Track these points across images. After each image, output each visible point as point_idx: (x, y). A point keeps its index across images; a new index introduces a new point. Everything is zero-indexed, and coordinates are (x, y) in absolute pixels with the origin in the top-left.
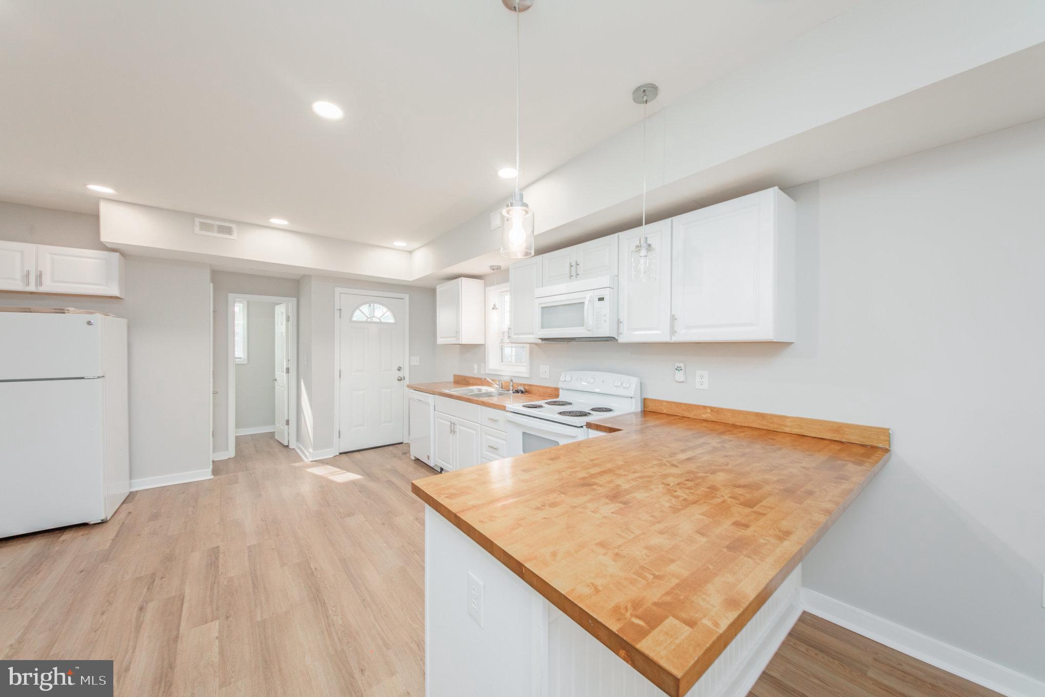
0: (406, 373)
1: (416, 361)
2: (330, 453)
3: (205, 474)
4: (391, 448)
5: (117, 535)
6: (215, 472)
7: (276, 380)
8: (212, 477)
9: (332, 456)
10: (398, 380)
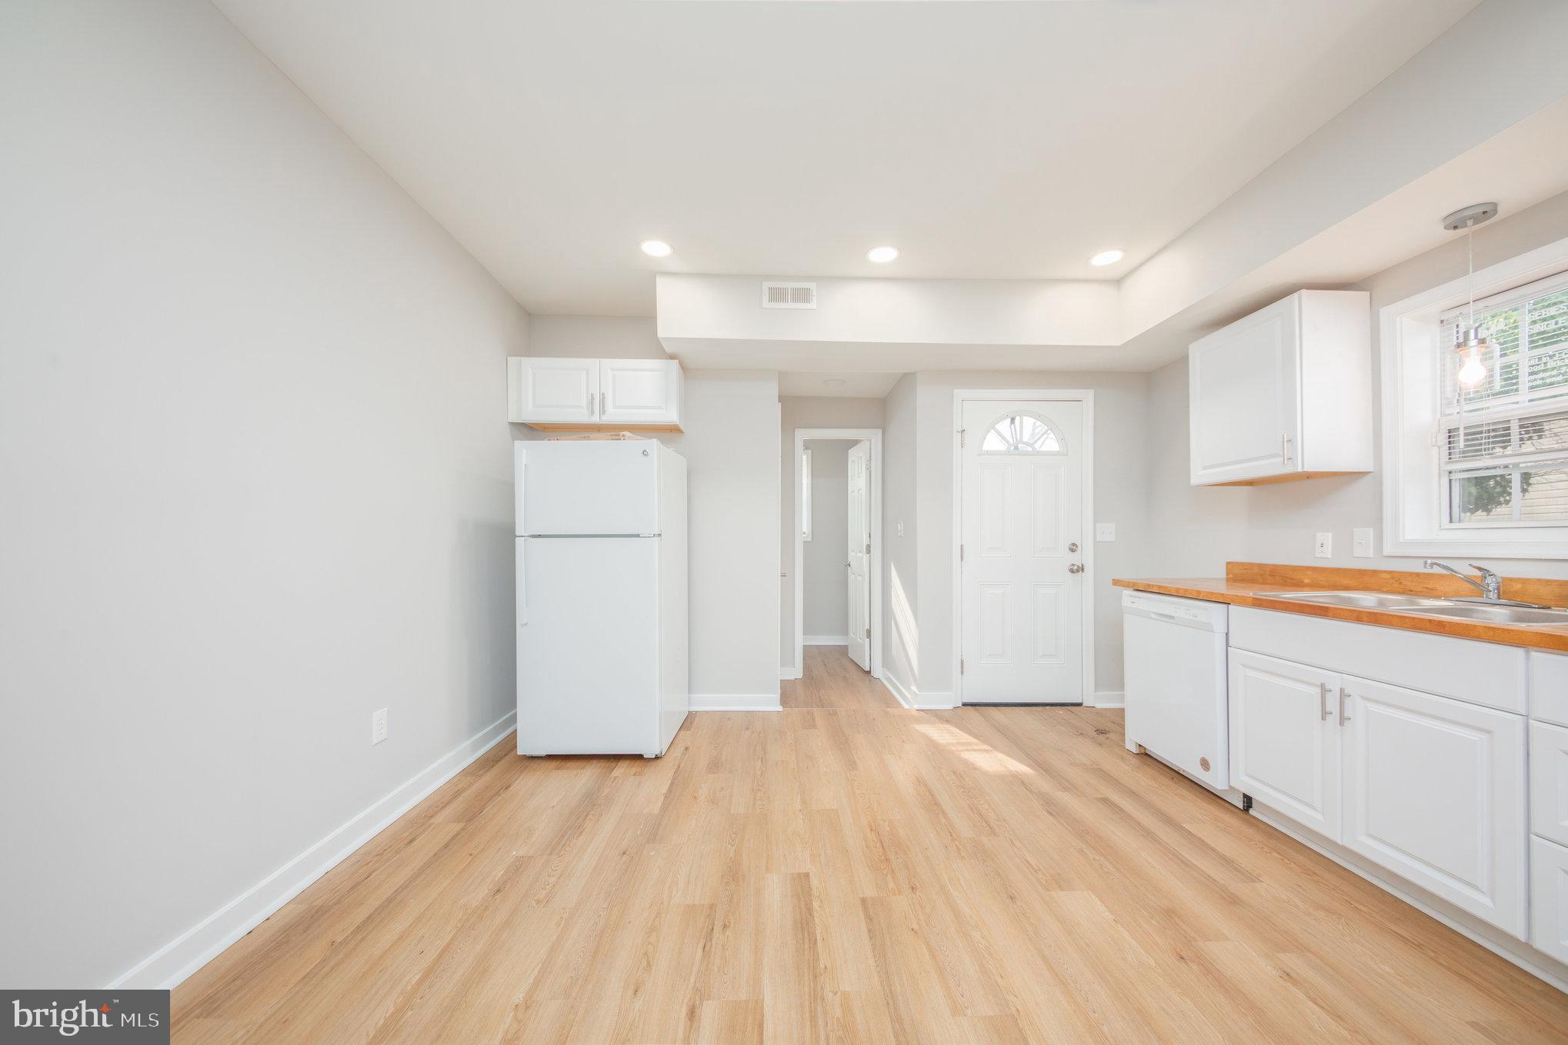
0: (1086, 556)
1: (1108, 532)
2: (947, 701)
3: (769, 702)
4: (1060, 711)
5: (670, 790)
6: (784, 701)
7: (849, 565)
8: (780, 709)
9: (950, 707)
10: (1072, 571)
